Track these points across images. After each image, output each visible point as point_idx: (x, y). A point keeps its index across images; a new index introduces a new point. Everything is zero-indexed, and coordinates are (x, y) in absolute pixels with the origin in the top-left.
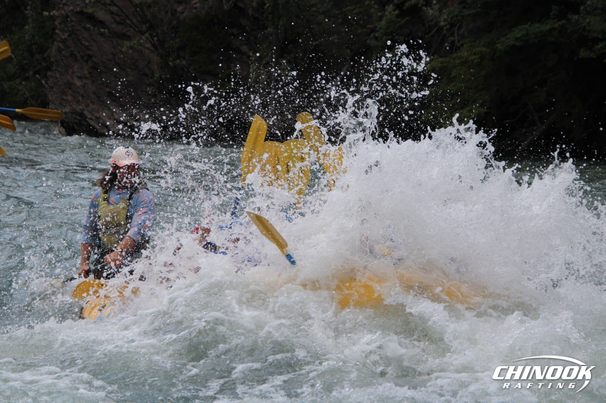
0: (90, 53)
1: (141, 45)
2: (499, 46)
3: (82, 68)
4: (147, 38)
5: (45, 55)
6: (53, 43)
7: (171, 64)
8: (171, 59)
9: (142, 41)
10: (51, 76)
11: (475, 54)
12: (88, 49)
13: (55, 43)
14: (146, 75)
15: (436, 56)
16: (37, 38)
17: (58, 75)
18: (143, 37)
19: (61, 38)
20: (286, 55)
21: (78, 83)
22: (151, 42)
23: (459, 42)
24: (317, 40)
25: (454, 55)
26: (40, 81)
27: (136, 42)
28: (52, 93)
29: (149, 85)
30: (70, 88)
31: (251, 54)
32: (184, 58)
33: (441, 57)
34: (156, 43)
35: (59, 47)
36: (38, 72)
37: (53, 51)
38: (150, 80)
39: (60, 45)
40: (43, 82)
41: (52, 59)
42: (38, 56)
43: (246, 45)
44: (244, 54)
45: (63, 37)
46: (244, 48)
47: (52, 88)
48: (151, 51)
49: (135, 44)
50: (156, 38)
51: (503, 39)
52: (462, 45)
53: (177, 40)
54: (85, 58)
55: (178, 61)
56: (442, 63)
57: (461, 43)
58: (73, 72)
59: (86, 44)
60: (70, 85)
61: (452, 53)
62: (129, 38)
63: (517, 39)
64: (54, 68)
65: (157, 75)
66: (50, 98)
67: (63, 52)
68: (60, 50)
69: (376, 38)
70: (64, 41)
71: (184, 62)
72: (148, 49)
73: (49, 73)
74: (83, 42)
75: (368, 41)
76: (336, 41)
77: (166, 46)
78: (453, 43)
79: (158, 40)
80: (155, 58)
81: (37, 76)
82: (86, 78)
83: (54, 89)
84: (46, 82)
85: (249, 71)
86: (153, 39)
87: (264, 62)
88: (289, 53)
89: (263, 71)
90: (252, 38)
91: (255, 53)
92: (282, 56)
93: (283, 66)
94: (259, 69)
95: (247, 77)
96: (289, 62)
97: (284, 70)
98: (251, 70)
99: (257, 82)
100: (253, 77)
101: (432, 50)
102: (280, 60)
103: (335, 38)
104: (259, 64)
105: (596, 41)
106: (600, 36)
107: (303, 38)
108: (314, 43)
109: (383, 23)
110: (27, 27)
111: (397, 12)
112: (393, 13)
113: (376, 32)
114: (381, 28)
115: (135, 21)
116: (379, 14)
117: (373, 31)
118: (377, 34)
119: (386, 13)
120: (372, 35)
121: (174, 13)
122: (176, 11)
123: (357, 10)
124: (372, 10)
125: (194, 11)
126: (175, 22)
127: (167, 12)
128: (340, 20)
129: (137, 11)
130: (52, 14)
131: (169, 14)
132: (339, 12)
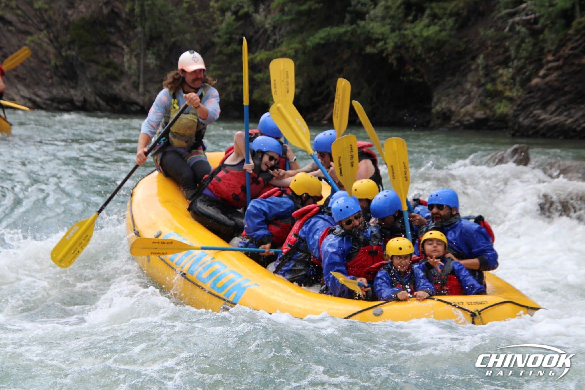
1: (39, 39)
2: (309, 43)
4: (45, 34)
7: (64, 54)
8: (63, 50)
9: (41, 37)
11: (291, 49)
14: (44, 62)
15: (263, 50)
18: (42, 33)
20: (151, 48)
22: (48, 37)
23: (279, 39)
25: (276, 50)
29: (47, 70)
31: (125, 47)
32: (74, 50)
33: (266, 50)
34: (52, 38)
38: (48, 66)
43: (121, 40)
44: (119, 47)
46: (120, 43)
48: (48, 44)
49: (35, 38)
50: (52, 35)
51: (311, 38)
52: (282, 42)
53: (69, 36)
55: (69, 52)
56: (267, 55)
57: (281, 40)
61: (274, 48)
62: (31, 34)
63: (321, 39)
65: (53, 62)
69: (219, 36)
71: (74, 53)
72: (46, 42)
75: (213, 39)
77: (60, 40)
78: (275, 41)
79: (54, 36)
80: (51, 50)
85: (123, 60)
86: (49, 35)
87: (135, 53)
88: (154, 46)
89: (134, 61)
90: (125, 36)
91: (128, 46)
92: (148, 49)
93: (149, 56)
94: (131, 58)
95: (122, 64)
96: (154, 54)
97: (150, 59)
98: (125, 59)
99: (130, 68)
100: (126, 65)
101: (260, 46)
102: (147, 52)
103: (188, 36)
104: (131, 55)
105: (378, 40)
106: (380, 37)
107: (164, 36)
108: (173, 39)
109: (224, 25)
111: (234, 17)
112: (231, 17)
113: (219, 31)
114: (222, 29)
115: (35, 21)
116: (221, 18)
117: (216, 31)
118: (219, 33)
119: (226, 18)
120: (216, 34)
121: (65, 16)
122: (67, 14)
123: (204, 15)
124: (215, 15)
125: (81, 14)
126: (66, 22)
127: (60, 15)
128: (191, 23)
129: (36, 14)
131: (62, 16)
132: (190, 16)
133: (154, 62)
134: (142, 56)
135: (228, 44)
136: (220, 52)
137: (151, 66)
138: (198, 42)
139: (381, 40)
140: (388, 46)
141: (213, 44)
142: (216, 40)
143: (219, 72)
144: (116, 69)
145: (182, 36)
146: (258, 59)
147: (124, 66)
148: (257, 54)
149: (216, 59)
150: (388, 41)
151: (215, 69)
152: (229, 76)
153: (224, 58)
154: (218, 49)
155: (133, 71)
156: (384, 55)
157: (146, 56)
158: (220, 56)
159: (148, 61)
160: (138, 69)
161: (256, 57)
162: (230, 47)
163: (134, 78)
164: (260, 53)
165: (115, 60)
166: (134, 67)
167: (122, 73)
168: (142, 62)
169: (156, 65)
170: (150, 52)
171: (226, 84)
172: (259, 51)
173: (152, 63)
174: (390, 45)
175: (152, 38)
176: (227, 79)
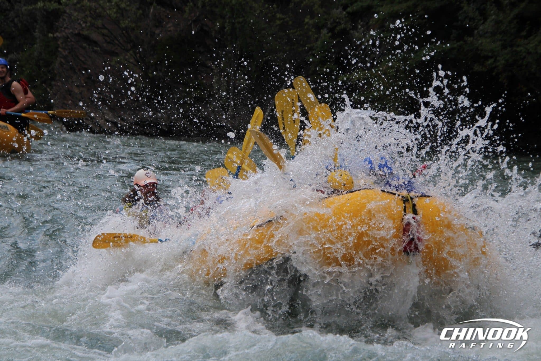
0: (86, 66)
1: (126, 60)
3: (79, 79)
4: (131, 55)
5: (50, 69)
6: (56, 58)
7: (150, 75)
8: (150, 71)
9: (127, 57)
10: (55, 85)
12: (84, 63)
13: (58, 59)
16: (43, 55)
17: (60, 84)
18: (128, 54)
19: (63, 55)
20: (241, 68)
21: (77, 91)
22: (134, 58)
26: (46, 89)
27: (122, 57)
28: (56, 98)
30: (70, 95)
31: (214, 68)
32: (161, 71)
33: (364, 69)
34: (138, 58)
35: (61, 62)
36: (44, 82)
37: (57, 65)
39: (62, 60)
40: (48, 90)
41: (56, 72)
42: (44, 69)
43: (210, 60)
44: (208, 67)
45: (64, 54)
46: (209, 63)
47: (55, 94)
48: (135, 65)
49: (121, 59)
50: (138, 55)
53: (155, 57)
55: (156, 73)
58: (73, 82)
59: (83, 59)
60: (70, 92)
62: (116, 54)
64: (57, 78)
65: (139, 84)
67: (65, 66)
68: (61, 64)
70: (65, 57)
71: (161, 74)
72: (132, 63)
73: (53, 83)
74: (80, 58)
75: (307, 58)
79: (140, 56)
80: (138, 71)
81: (44, 85)
82: (83, 86)
83: (58, 96)
84: (51, 90)
85: (212, 81)
86: (136, 56)
87: (224, 74)
88: (244, 67)
89: (224, 82)
90: (215, 55)
92: (238, 69)
93: (240, 77)
94: (220, 79)
95: (211, 86)
96: (244, 74)
97: (240, 80)
98: (214, 81)
99: (219, 89)
100: (215, 86)
102: (237, 72)
103: (281, 55)
104: (221, 76)
105: (487, 58)
106: (490, 54)
108: (264, 59)
109: (319, 43)
110: (35, 46)
111: (330, 34)
112: (326, 35)
113: (313, 50)
114: (317, 47)
115: (121, 41)
116: (316, 36)
117: (311, 49)
118: (314, 52)
119: (322, 35)
120: (310, 53)
121: (153, 35)
122: (154, 33)
123: (298, 33)
124: (310, 33)
125: (169, 33)
126: (153, 42)
127: (147, 34)
128: (285, 41)
129: (123, 33)
130: (55, 35)
131: (149, 35)
132: (284, 34)
134: (232, 76)
135: (323, 63)
136: (315, 72)
138: (291, 61)
139: (491, 57)
140: (498, 64)
141: (308, 63)
142: (311, 59)
145: (274, 55)
147: (213, 87)
150: (498, 58)
154: (312, 68)
156: (494, 74)
159: (238, 82)
163: (223, 100)
165: (204, 81)
166: (223, 88)
167: (211, 95)
170: (241, 72)
172: (356, 70)
174: (501, 62)
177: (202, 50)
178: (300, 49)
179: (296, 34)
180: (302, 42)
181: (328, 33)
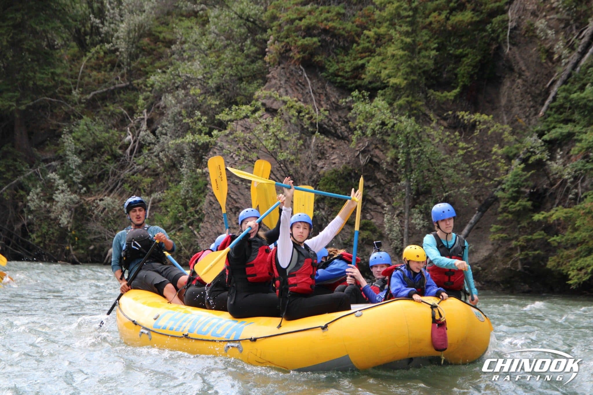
0: (238, 205)
3: (230, 220)
5: (198, 208)
6: (205, 197)
10: (203, 227)
12: (236, 202)
13: (207, 197)
15: (560, 207)
16: (191, 193)
17: (209, 226)
20: (417, 206)
23: (582, 193)
24: (447, 192)
25: (578, 206)
26: (192, 231)
28: (203, 242)
31: (385, 204)
32: (323, 209)
33: (565, 207)
35: (211, 201)
36: (191, 224)
37: (205, 204)
39: (212, 198)
40: (196, 233)
41: (204, 212)
42: (191, 209)
43: (381, 196)
44: (379, 204)
46: (379, 200)
47: (203, 238)
52: (586, 197)
54: (233, 210)
56: (566, 213)
57: (584, 194)
59: (235, 197)
61: (576, 204)
64: (206, 219)
66: (201, 247)
67: (214, 205)
68: (211, 204)
69: (503, 190)
71: (323, 213)
73: (201, 224)
74: (232, 196)
75: (496, 193)
76: (465, 192)
78: (576, 195)
81: (190, 227)
82: (235, 228)
83: (205, 239)
84: (198, 233)
85: (383, 221)
87: (397, 212)
88: (420, 204)
89: (396, 221)
90: (386, 190)
91: (389, 203)
92: (414, 207)
93: (415, 215)
94: (392, 218)
95: (382, 226)
96: (421, 212)
97: (416, 219)
98: (385, 220)
99: (391, 230)
100: (387, 226)
101: (557, 201)
102: (412, 210)
103: (464, 190)
104: (393, 214)
107: (433, 190)
108: (444, 195)
109: (510, 176)
110: (182, 183)
111: (523, 166)
112: (519, 166)
113: (503, 184)
114: (507, 181)
115: (278, 176)
116: (506, 168)
117: (500, 183)
118: (503, 186)
119: (513, 167)
120: (499, 187)
121: (314, 168)
122: (316, 166)
123: (485, 164)
124: (499, 164)
125: (333, 166)
126: (315, 176)
127: (308, 167)
128: (469, 173)
129: (281, 167)
130: (204, 171)
131: (310, 169)
132: (468, 166)
133: (422, 222)
134: (406, 214)
135: (515, 199)
136: (505, 210)
137: (418, 228)
138: (476, 197)
141: (497, 200)
142: (500, 194)
143: (503, 235)
144: (374, 231)
145: (456, 190)
146: (554, 217)
147: (384, 228)
148: (552, 211)
149: (499, 218)
151: (498, 231)
152: (517, 238)
153: (510, 216)
154: (502, 205)
155: (395, 235)
157: (410, 215)
158: (505, 214)
159: (413, 221)
160: (401, 231)
161: (551, 216)
162: (518, 203)
163: (396, 243)
164: (557, 210)
165: (373, 221)
166: (396, 229)
167: (381, 236)
168: (406, 221)
169: (424, 226)
170: (417, 210)
171: (513, 250)
172: (555, 209)
173: (419, 224)
175: (418, 193)
176: (514, 243)
177: (371, 186)
178: (487, 183)
179: (483, 165)
180: (489, 175)
181: (520, 165)
